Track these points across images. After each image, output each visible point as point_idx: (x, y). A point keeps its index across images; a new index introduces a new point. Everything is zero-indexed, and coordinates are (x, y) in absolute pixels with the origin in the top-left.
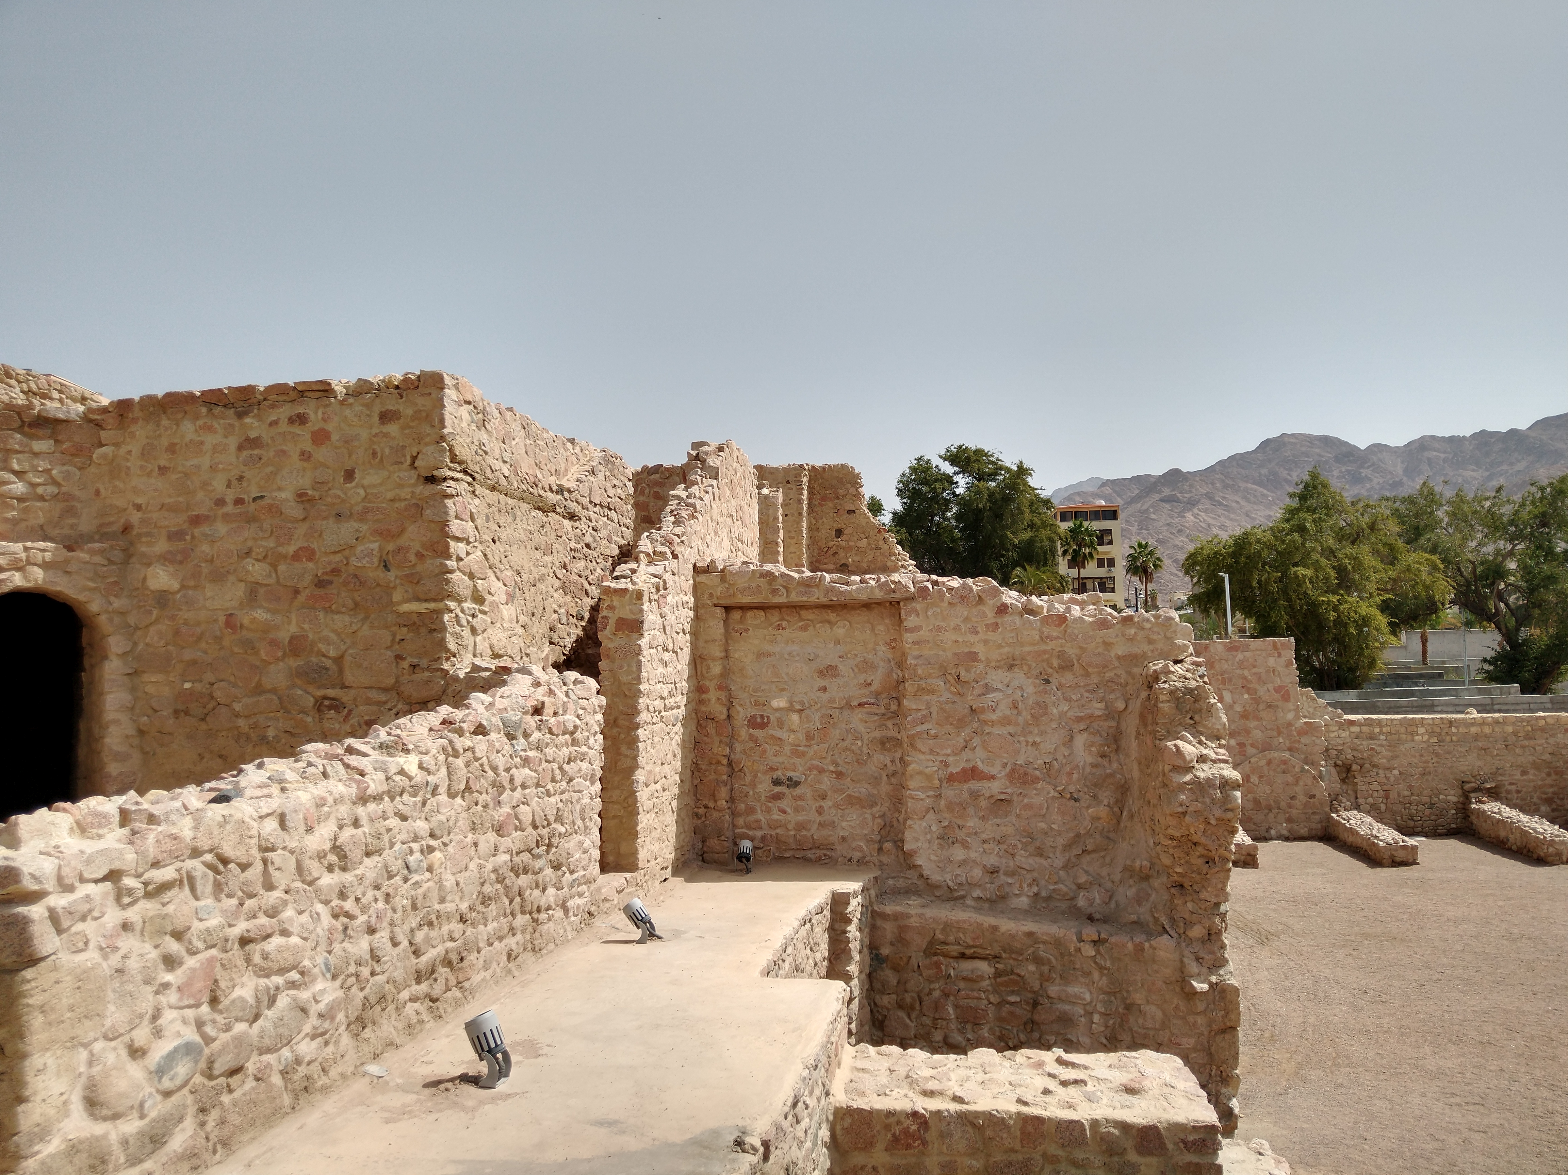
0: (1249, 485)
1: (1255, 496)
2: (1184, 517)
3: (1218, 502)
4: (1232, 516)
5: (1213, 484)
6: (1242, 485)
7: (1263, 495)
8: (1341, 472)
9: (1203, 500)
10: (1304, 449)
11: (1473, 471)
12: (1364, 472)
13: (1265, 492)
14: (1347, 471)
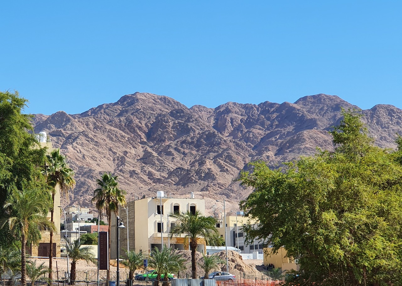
0: (112, 128)
1: (116, 136)
2: (66, 148)
3: (91, 139)
4: (100, 150)
5: (87, 125)
6: (108, 127)
7: (122, 136)
8: (174, 123)
9: (80, 137)
10: (150, 105)
11: (260, 129)
12: (190, 125)
13: (124, 134)
14: (179, 123)
